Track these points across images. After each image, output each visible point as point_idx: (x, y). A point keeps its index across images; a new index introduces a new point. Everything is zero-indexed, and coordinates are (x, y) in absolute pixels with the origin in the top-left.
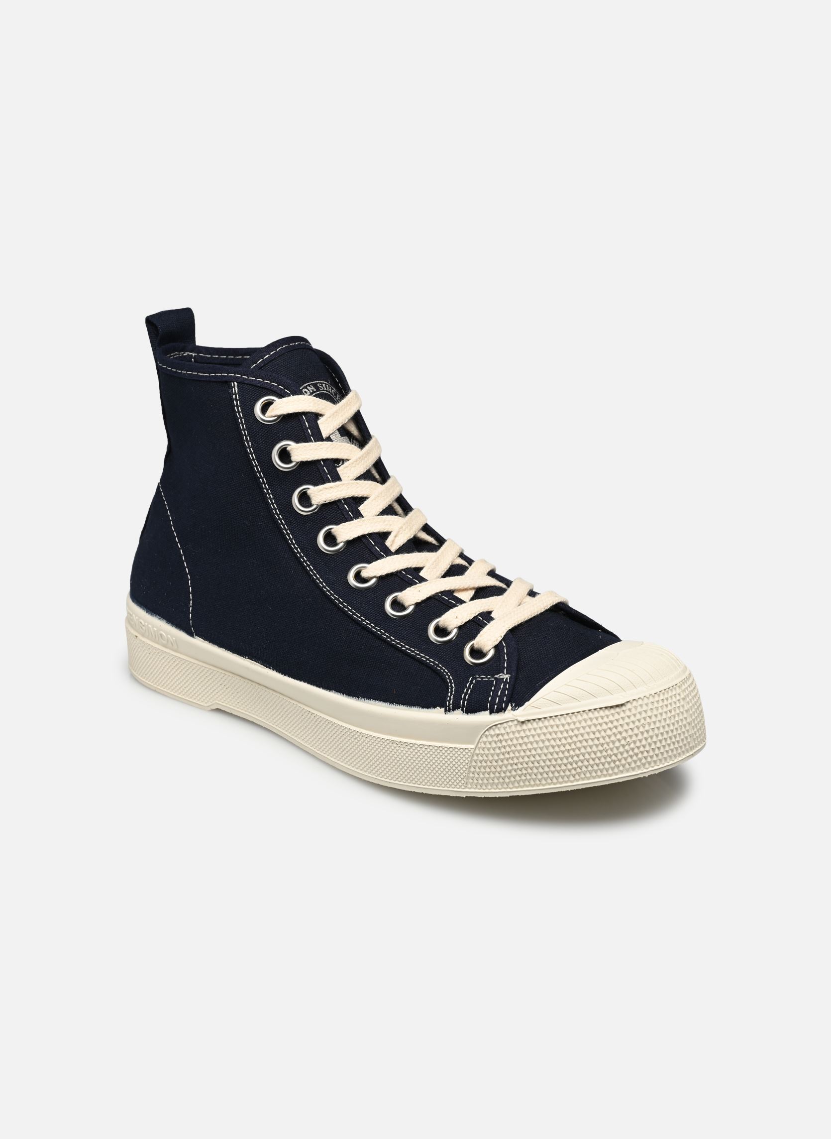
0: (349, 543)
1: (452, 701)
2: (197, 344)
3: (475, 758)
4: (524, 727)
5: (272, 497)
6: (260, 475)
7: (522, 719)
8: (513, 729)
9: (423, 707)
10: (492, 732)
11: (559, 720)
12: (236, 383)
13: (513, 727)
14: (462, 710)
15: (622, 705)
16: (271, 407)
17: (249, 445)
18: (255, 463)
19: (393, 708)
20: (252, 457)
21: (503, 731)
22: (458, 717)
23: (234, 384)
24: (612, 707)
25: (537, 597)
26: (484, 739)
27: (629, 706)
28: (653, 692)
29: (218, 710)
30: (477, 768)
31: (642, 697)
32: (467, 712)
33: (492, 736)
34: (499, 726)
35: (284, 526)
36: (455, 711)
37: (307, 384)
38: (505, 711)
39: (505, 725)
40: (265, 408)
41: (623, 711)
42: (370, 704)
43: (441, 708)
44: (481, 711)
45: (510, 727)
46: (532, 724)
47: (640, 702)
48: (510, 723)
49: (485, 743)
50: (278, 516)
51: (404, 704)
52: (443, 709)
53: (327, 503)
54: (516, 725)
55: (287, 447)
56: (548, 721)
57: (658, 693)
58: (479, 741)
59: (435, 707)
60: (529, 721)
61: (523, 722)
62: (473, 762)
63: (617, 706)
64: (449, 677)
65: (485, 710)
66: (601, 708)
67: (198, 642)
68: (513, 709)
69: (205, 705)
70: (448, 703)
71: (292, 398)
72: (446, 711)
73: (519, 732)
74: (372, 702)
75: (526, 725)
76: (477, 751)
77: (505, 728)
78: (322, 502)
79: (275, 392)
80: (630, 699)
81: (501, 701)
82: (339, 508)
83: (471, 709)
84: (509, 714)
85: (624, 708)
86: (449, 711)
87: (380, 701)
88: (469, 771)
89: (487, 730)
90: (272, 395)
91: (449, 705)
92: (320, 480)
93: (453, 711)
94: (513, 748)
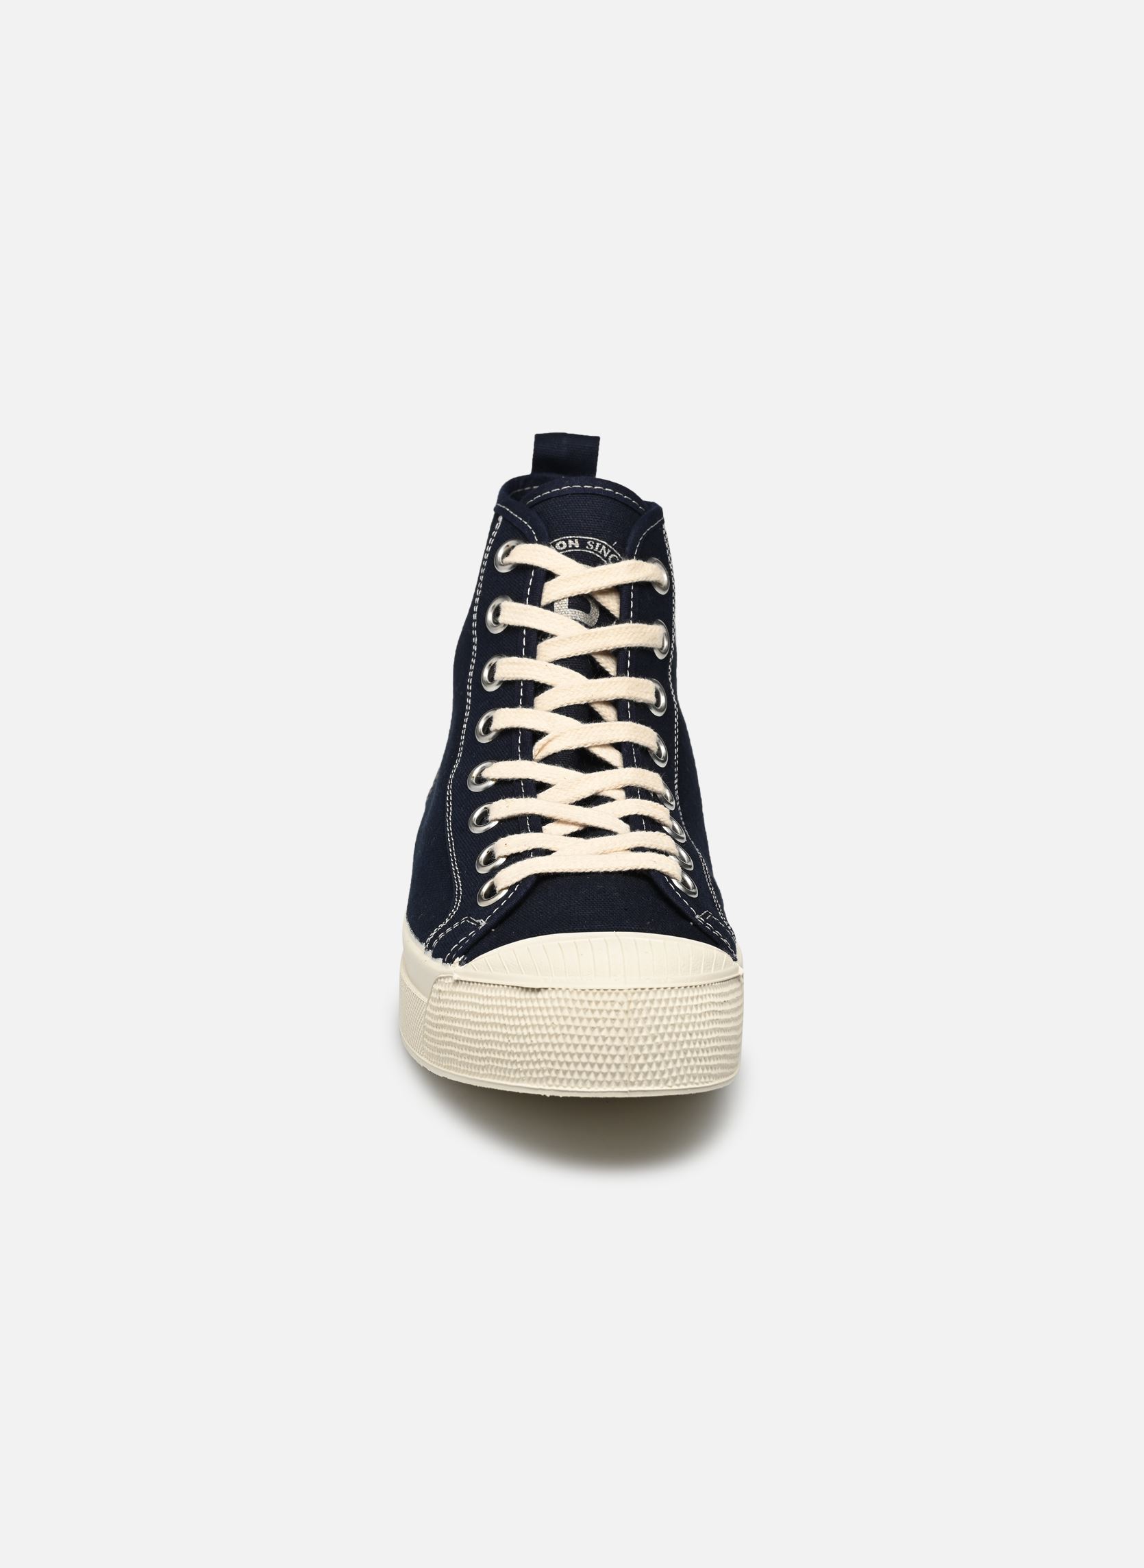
3: (426, 1016)
4: (457, 988)
7: (459, 978)
8: (449, 988)
10: (437, 986)
12: (502, 518)
14: (432, 952)
15: (539, 990)
16: (511, 553)
21: (443, 988)
22: (428, 960)
23: (500, 518)
24: (527, 989)
26: (433, 993)
27: (546, 994)
28: (579, 987)
31: (563, 989)
32: (433, 955)
36: (428, 952)
37: (571, 537)
38: (452, 963)
39: (446, 980)
40: (507, 553)
41: (537, 999)
44: (440, 957)
45: (449, 984)
47: (560, 994)
48: (449, 980)
49: (432, 1000)
54: (452, 984)
57: (587, 990)
58: (430, 995)
60: (461, 982)
61: (457, 982)
62: (425, 1021)
63: (533, 989)
64: (458, 902)
68: (459, 963)
73: (453, 994)
76: (428, 1008)
77: (445, 985)
80: (549, 986)
81: (456, 950)
83: (436, 952)
84: (454, 968)
85: (540, 995)
89: (435, 982)
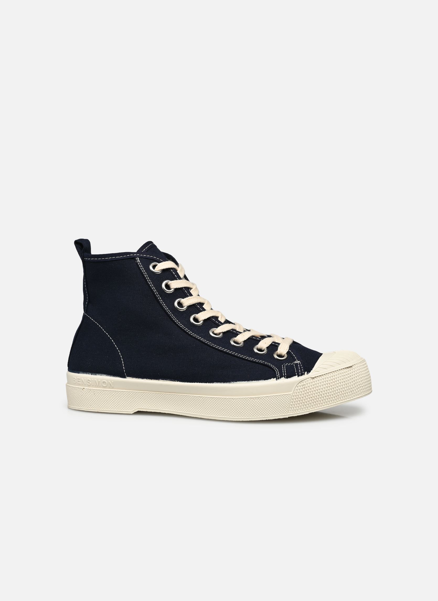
0: (205, 321)
1: (279, 374)
2: (92, 254)
3: (293, 398)
4: (314, 380)
5: (165, 305)
6: (158, 296)
7: (313, 377)
8: (309, 382)
9: (265, 380)
10: (300, 384)
11: (328, 375)
12: (138, 258)
13: (309, 381)
14: (285, 377)
15: (351, 367)
16: (157, 267)
17: (151, 284)
18: (155, 291)
19: (250, 383)
20: (153, 288)
21: (305, 383)
22: (283, 380)
23: (137, 259)
24: (348, 368)
25: (285, 339)
26: (297, 388)
27: (353, 367)
28: (360, 362)
29: (139, 413)
30: (294, 402)
32: (287, 378)
33: (300, 386)
34: (303, 381)
35: (173, 317)
36: (281, 378)
38: (304, 375)
39: (305, 380)
40: (154, 267)
42: (237, 384)
43: (273, 378)
44: (293, 376)
45: (308, 381)
46: (317, 379)
47: (357, 365)
48: (307, 379)
49: (297, 390)
50: (170, 313)
51: (255, 380)
52: (275, 378)
53: (191, 305)
54: (310, 380)
55: (168, 283)
56: (324, 376)
58: (294, 390)
59: (270, 379)
60: (316, 377)
61: (313, 378)
62: (292, 400)
64: (273, 366)
65: (295, 375)
66: (344, 369)
67: (129, 380)
68: (307, 374)
69: (131, 411)
70: (277, 375)
71: (164, 263)
72: (276, 379)
73: (312, 383)
74: (238, 382)
75: (315, 379)
76: (294, 395)
77: (306, 382)
78: (189, 305)
79: (156, 261)
80: (354, 364)
81: (301, 371)
82: (195, 307)
83: (288, 376)
84: (306, 376)
86: (278, 379)
87: (242, 381)
88: (290, 405)
89: (298, 384)
90: (156, 262)
91: (278, 376)
92: (185, 296)
93: (280, 378)
94: (310, 390)
